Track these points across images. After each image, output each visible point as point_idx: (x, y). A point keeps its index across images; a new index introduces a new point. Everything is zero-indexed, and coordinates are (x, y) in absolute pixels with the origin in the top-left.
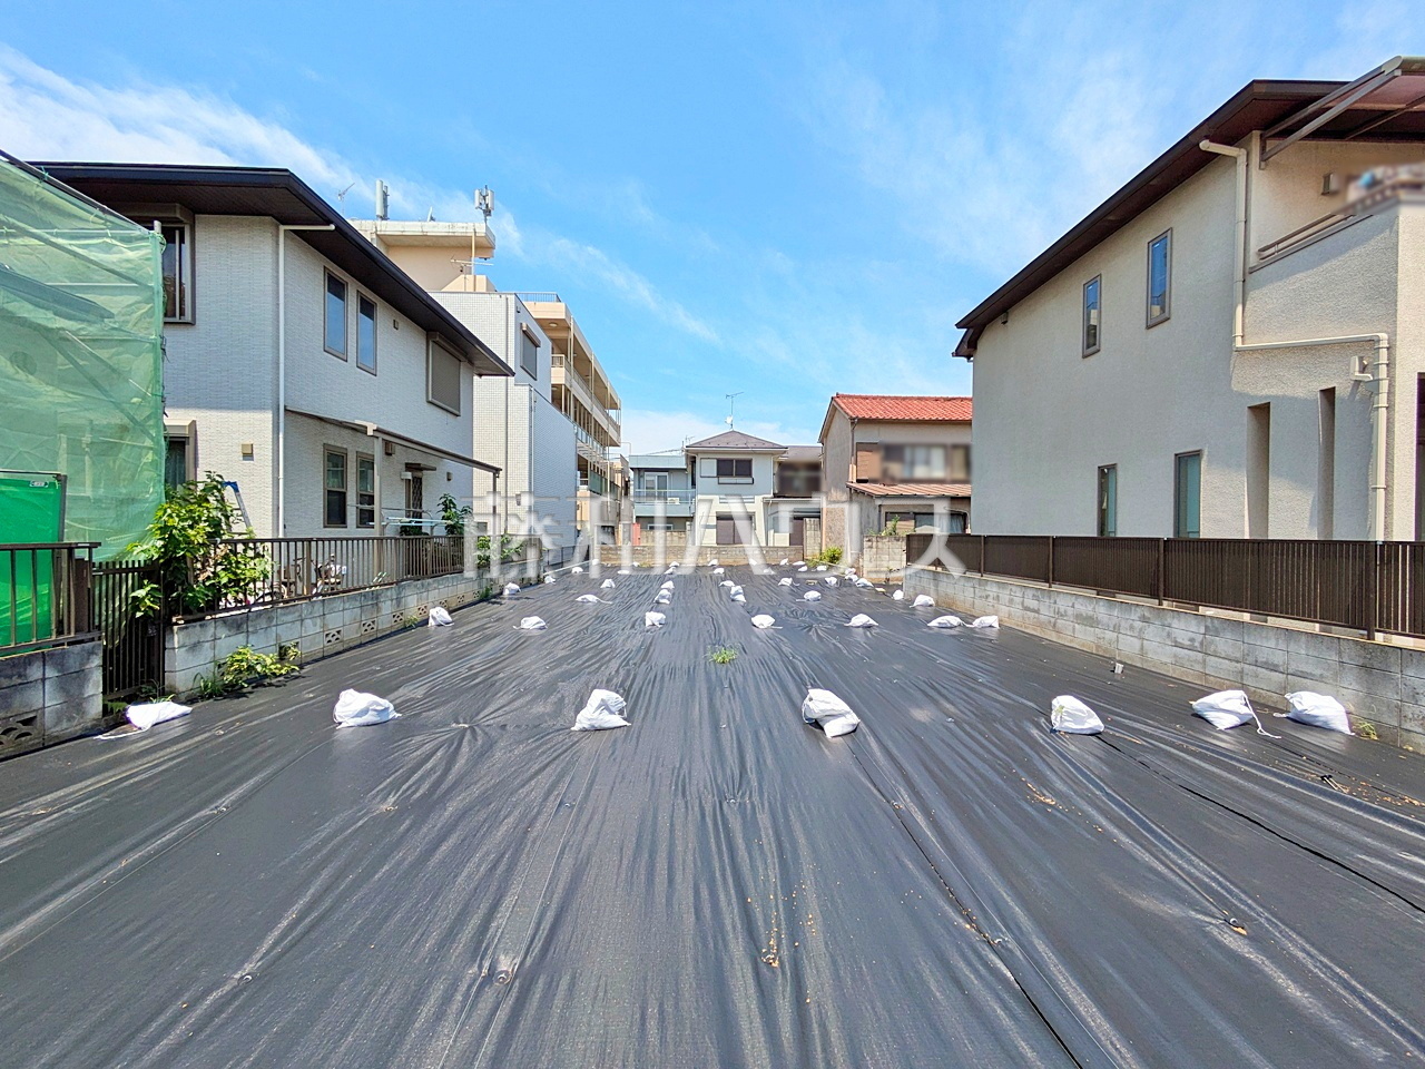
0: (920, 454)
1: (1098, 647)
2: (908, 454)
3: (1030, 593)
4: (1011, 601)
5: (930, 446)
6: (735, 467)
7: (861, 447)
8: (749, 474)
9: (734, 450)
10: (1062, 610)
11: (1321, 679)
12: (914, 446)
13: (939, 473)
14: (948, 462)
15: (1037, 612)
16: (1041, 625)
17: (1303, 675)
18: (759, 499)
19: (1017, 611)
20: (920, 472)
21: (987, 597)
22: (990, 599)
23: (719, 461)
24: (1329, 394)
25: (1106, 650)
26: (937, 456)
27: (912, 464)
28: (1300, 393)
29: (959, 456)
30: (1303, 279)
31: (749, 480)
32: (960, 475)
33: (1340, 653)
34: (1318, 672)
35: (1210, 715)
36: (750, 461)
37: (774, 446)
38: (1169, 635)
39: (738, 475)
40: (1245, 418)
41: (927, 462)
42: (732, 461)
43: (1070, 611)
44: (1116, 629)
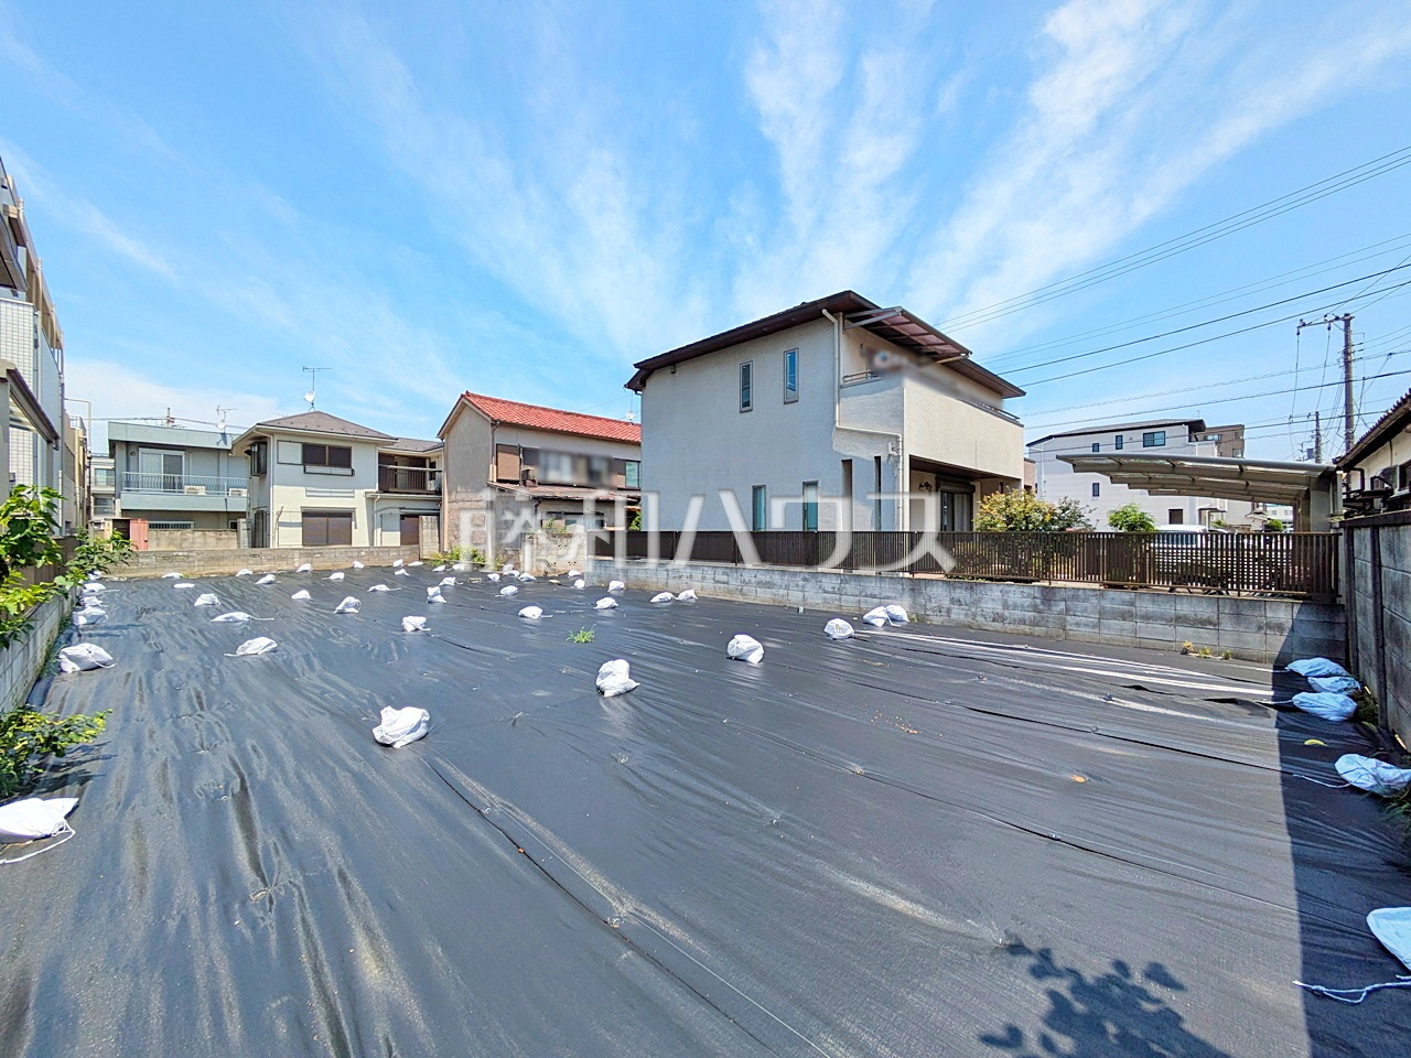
0: (552, 460)
1: (774, 601)
2: (542, 458)
3: (720, 571)
4: (704, 578)
5: (560, 453)
6: (326, 455)
7: (499, 448)
8: (347, 464)
9: (327, 433)
10: (747, 580)
11: (895, 598)
12: (547, 452)
13: (567, 478)
14: (574, 469)
15: (727, 583)
16: (730, 592)
17: (888, 598)
18: (360, 494)
19: (709, 584)
20: (553, 476)
21: (680, 577)
22: (684, 579)
23: (305, 446)
24: (878, 459)
25: (780, 602)
26: (566, 463)
27: (546, 469)
28: (865, 457)
29: (582, 465)
30: (865, 399)
31: (348, 471)
32: (583, 480)
33: (902, 585)
34: (893, 595)
35: (873, 621)
36: (349, 450)
37: (380, 435)
38: (820, 587)
39: (331, 464)
40: (841, 465)
41: (558, 468)
42: (324, 447)
43: (753, 580)
44: (787, 588)
